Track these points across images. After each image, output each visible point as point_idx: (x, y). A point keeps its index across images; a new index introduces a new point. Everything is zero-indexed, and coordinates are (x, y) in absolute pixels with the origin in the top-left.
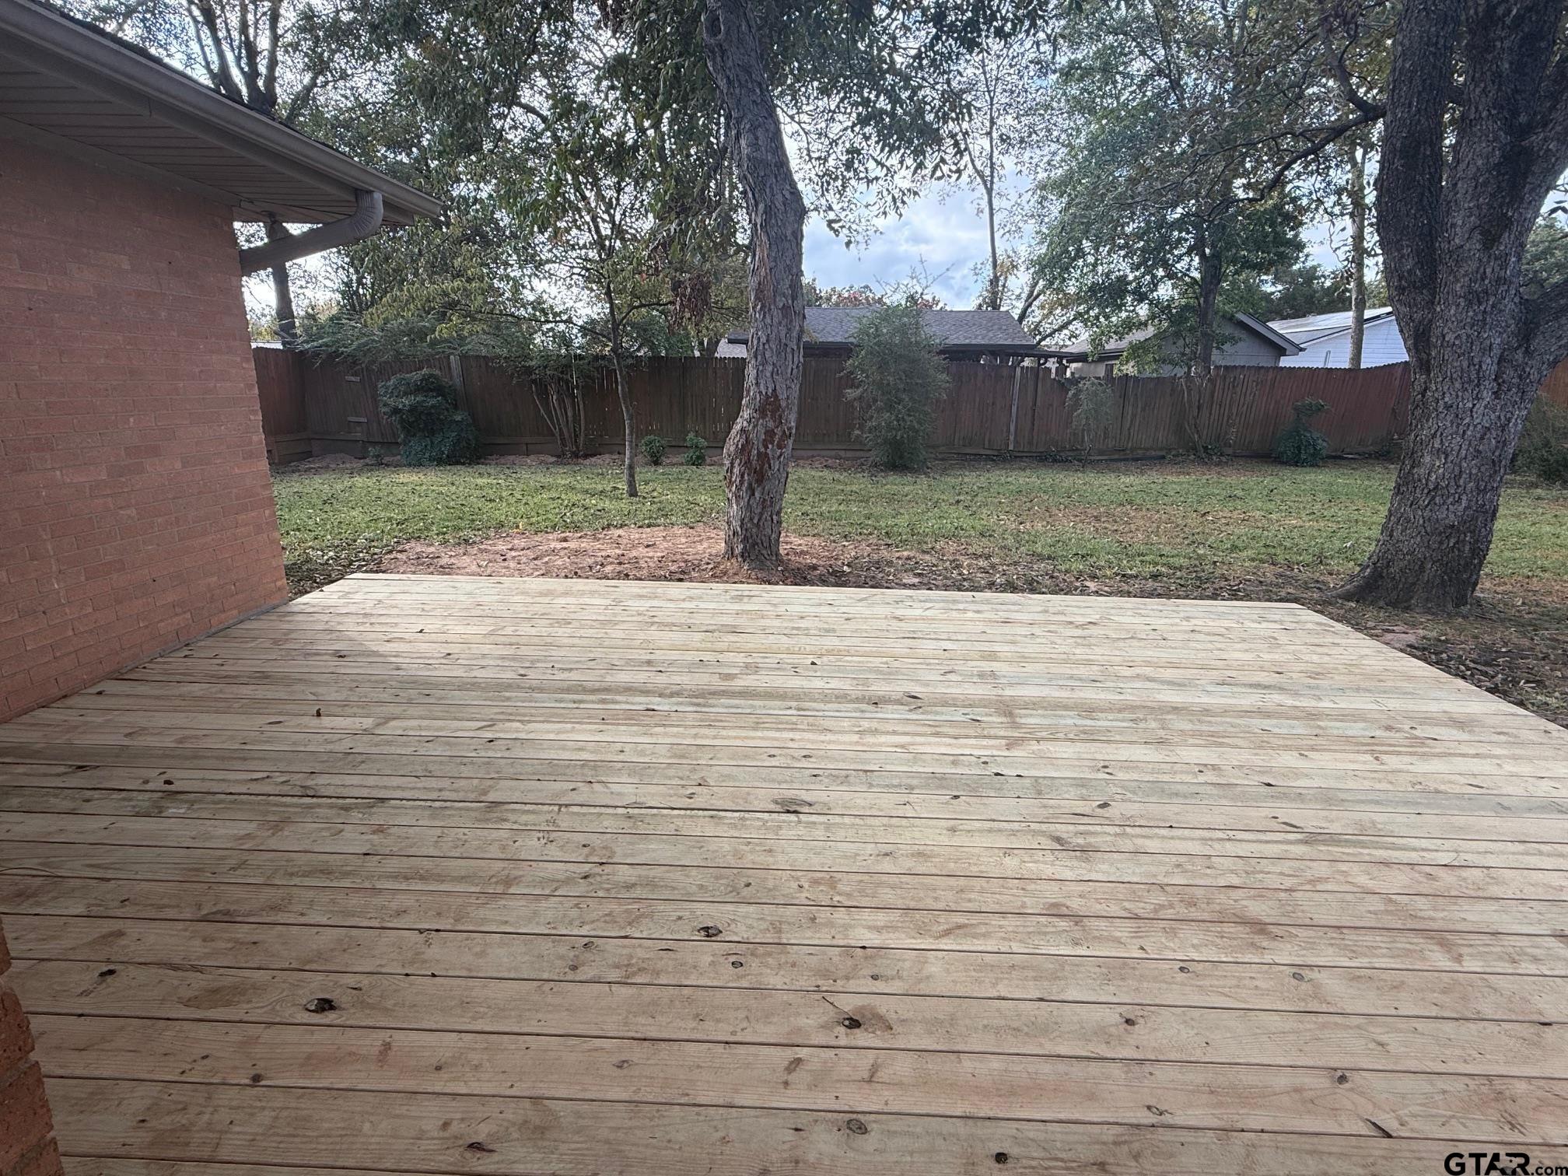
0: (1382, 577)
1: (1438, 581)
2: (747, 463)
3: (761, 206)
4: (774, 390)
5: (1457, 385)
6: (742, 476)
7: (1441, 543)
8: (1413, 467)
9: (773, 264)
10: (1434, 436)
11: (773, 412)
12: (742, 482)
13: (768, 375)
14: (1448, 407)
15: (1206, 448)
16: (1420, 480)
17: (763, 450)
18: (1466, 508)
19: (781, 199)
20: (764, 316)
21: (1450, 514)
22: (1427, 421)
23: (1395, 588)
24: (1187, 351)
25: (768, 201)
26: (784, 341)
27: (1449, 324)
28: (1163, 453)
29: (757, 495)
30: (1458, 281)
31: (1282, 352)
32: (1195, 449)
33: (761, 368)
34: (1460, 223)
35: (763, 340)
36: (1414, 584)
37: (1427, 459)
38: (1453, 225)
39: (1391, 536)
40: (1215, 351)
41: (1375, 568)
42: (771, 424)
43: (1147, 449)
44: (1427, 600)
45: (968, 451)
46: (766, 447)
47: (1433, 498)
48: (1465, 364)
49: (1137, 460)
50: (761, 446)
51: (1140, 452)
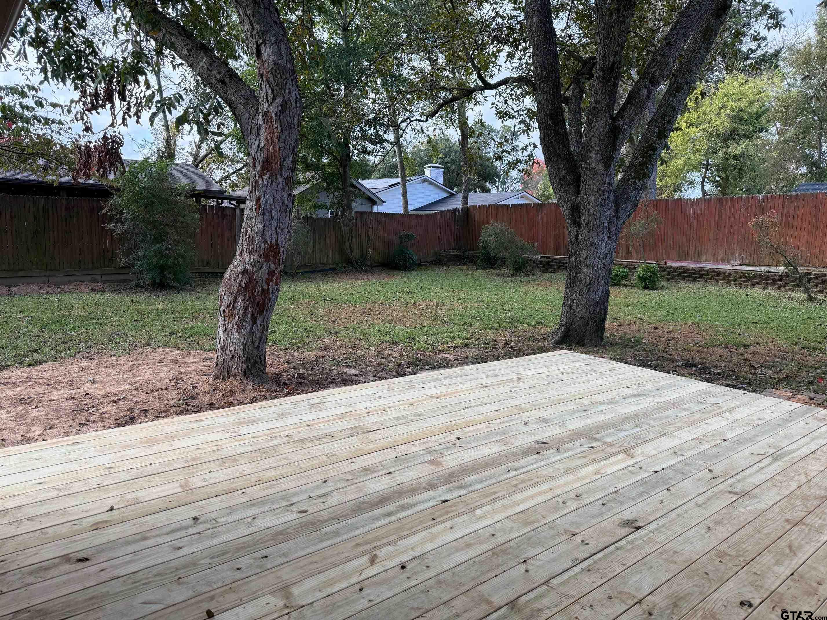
0: (569, 330)
1: (594, 329)
2: (251, 298)
3: (278, 101)
4: (277, 240)
5: (595, 234)
6: (246, 309)
7: (594, 310)
8: (576, 274)
9: (282, 145)
10: (586, 258)
11: (274, 257)
12: (245, 314)
13: (273, 228)
14: (592, 244)
15: (357, 262)
16: (582, 280)
17: (266, 287)
18: (602, 292)
19: (294, 97)
20: (272, 183)
21: (596, 296)
22: (582, 251)
23: (577, 335)
24: (336, 201)
25: (286, 97)
26: (286, 203)
27: (591, 204)
28: (334, 266)
29: (259, 323)
30: (594, 184)
31: (373, 202)
32: (351, 262)
33: (267, 223)
34: (594, 156)
35: (271, 201)
36: (585, 332)
37: (584, 269)
38: (591, 157)
39: (570, 309)
40: (353, 203)
41: (566, 326)
42: (272, 266)
43: (324, 264)
44: (592, 340)
45: (207, 270)
46: (268, 284)
47: (589, 288)
48: (598, 223)
49: (319, 271)
50: (264, 284)
51: (320, 266)
